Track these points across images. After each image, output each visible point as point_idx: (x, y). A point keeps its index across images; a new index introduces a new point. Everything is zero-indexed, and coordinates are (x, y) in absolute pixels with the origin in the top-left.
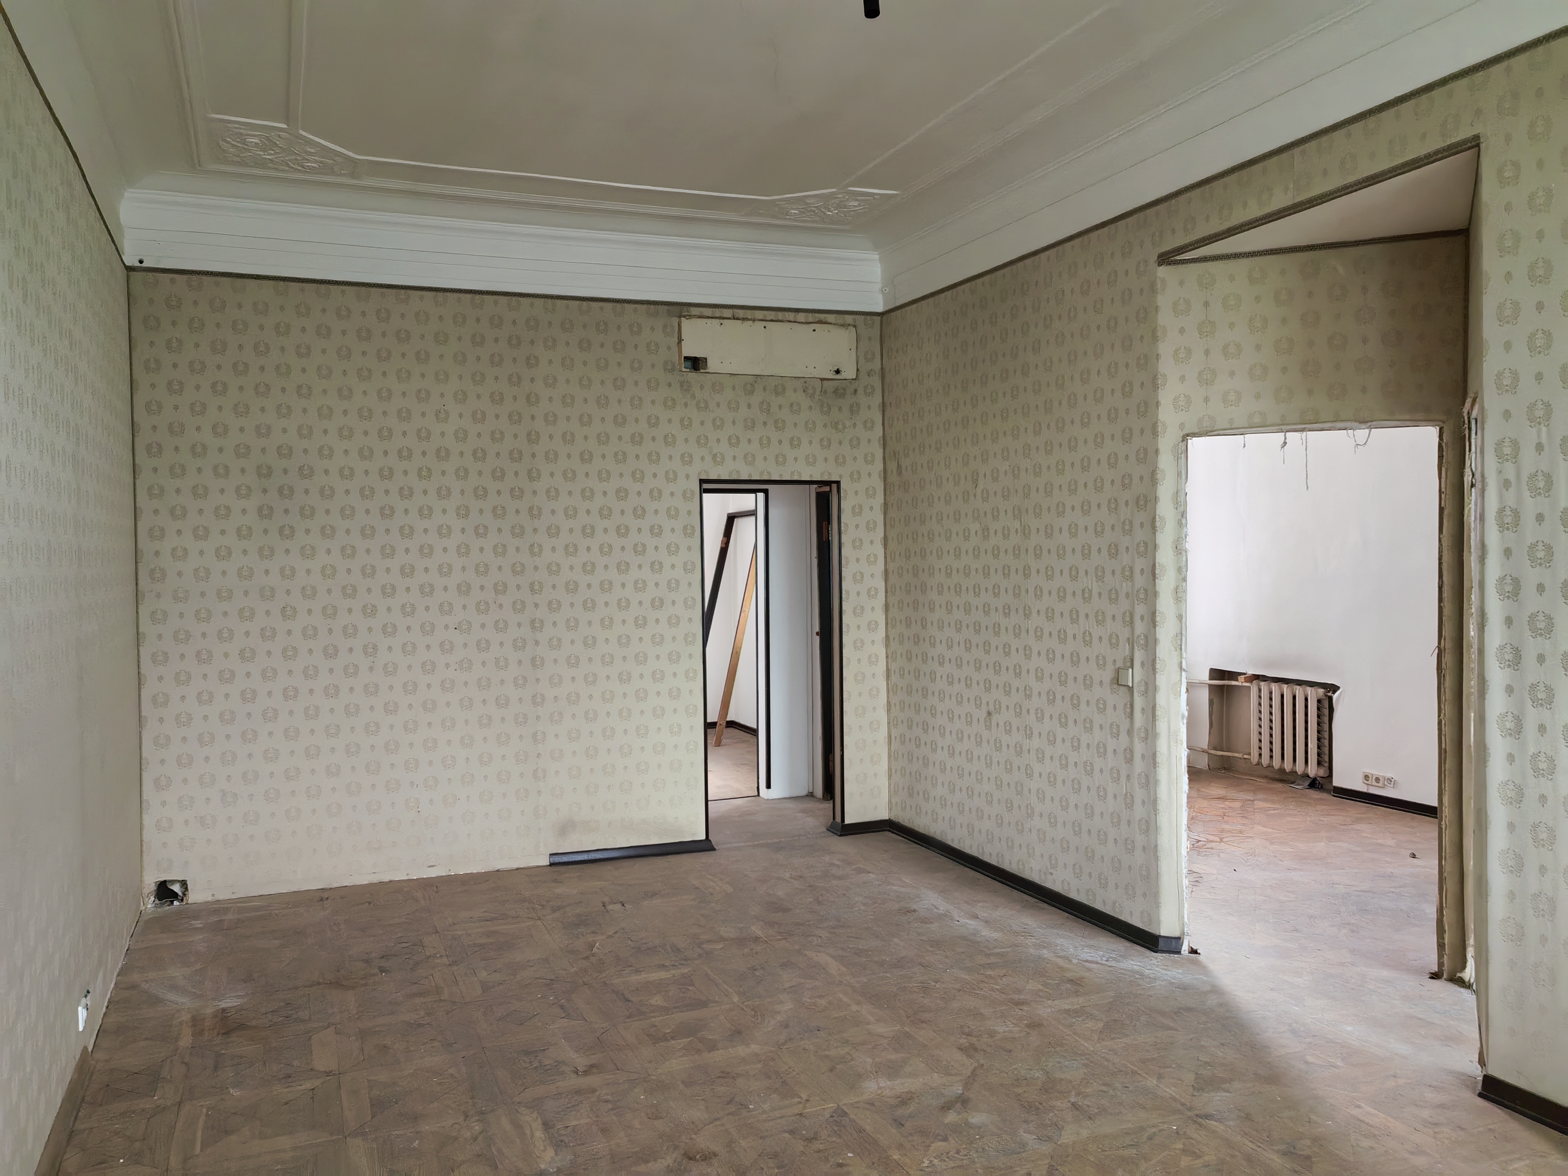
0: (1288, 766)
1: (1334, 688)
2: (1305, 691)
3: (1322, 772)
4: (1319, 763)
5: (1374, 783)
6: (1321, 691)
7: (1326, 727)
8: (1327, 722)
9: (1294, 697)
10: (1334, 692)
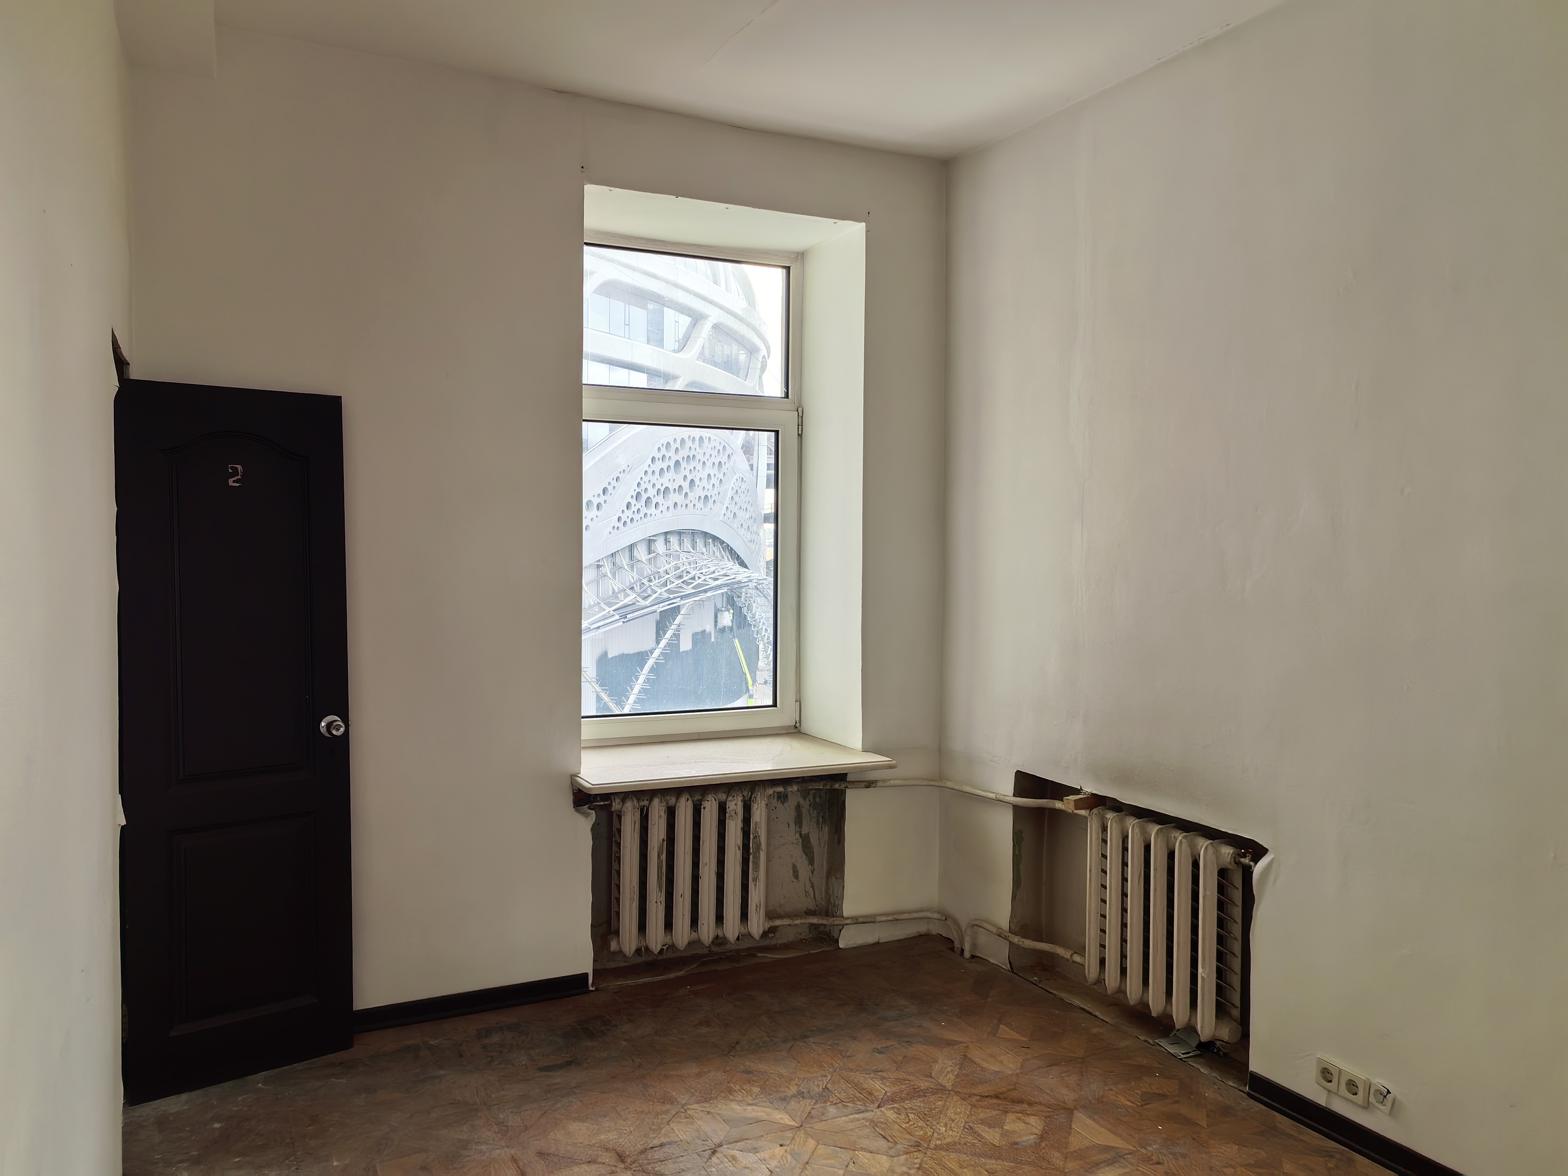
0: (1156, 1004)
1: (1257, 851)
2: (1193, 847)
3: (1226, 1033)
4: (1221, 1010)
5: (1343, 1090)
6: (1227, 851)
7: (1237, 930)
8: (1239, 919)
9: (1171, 855)
10: (1256, 860)
